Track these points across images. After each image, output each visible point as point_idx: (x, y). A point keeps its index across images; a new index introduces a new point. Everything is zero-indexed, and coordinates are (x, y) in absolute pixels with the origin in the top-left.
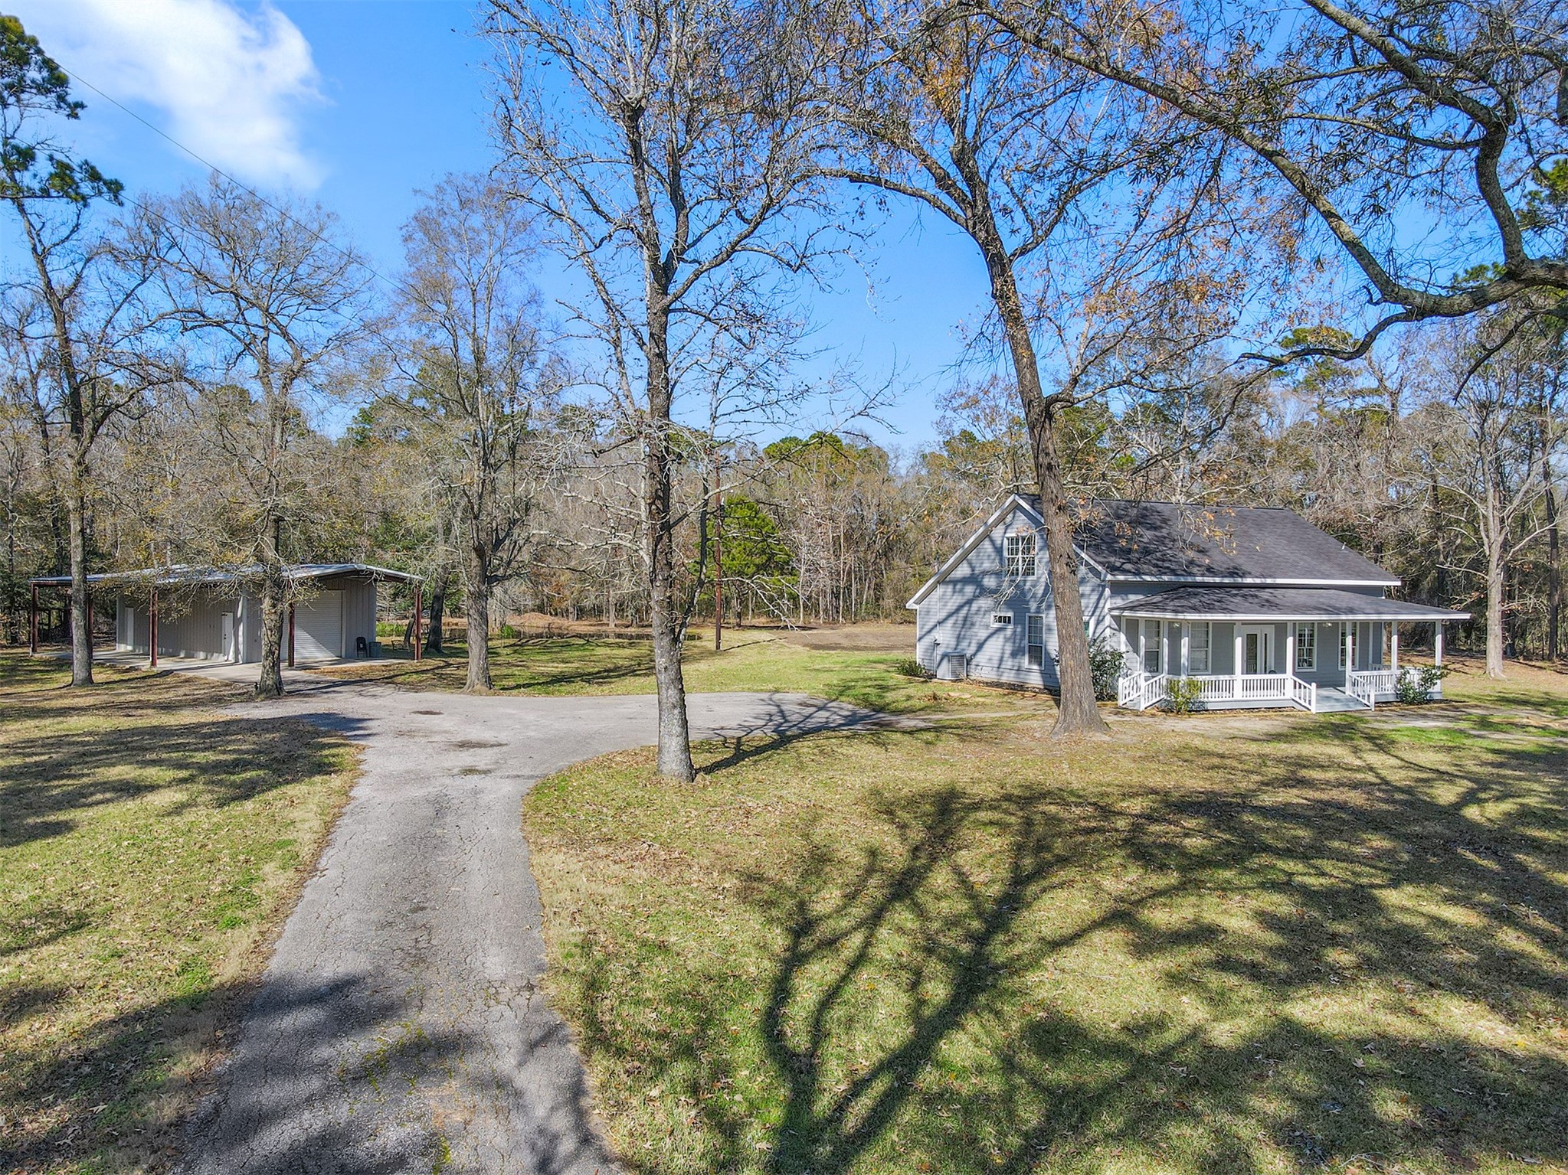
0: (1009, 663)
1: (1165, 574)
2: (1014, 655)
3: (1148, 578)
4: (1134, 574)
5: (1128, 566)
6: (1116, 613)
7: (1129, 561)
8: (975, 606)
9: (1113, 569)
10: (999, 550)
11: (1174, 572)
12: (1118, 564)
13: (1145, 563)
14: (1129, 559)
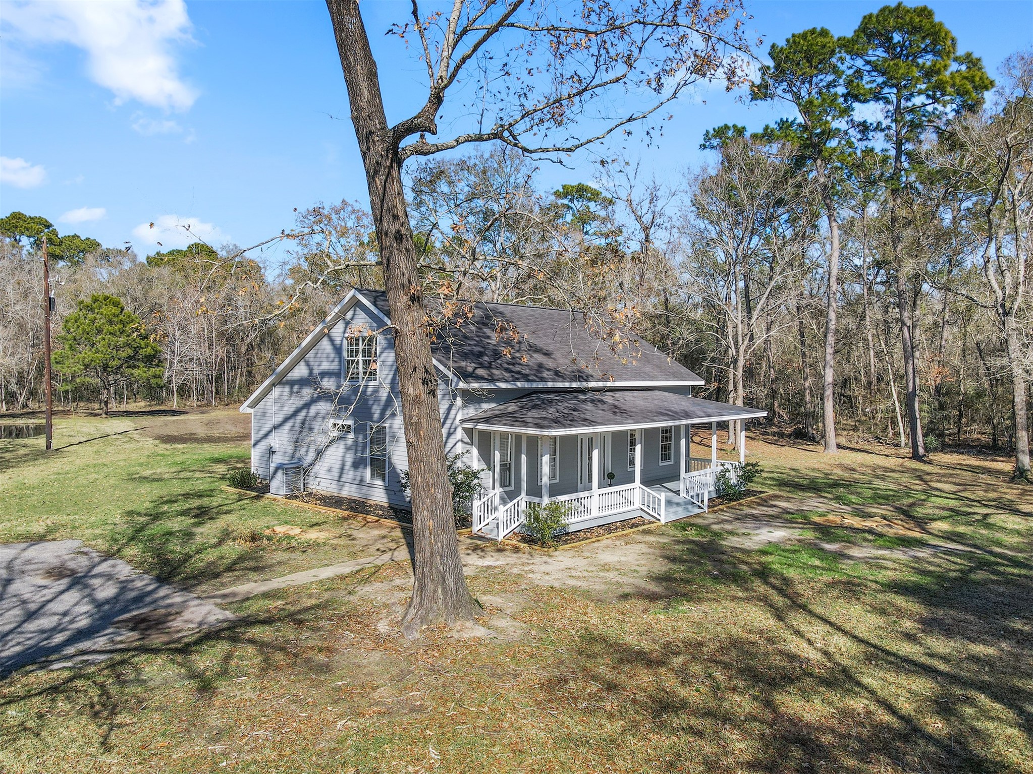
0: (349, 475)
1: (517, 379)
2: (356, 465)
3: (503, 385)
4: (488, 380)
5: (480, 372)
6: (469, 425)
7: (482, 366)
8: (313, 410)
9: (465, 375)
10: (338, 350)
11: (526, 378)
12: (470, 369)
13: (497, 368)
14: (480, 364)
